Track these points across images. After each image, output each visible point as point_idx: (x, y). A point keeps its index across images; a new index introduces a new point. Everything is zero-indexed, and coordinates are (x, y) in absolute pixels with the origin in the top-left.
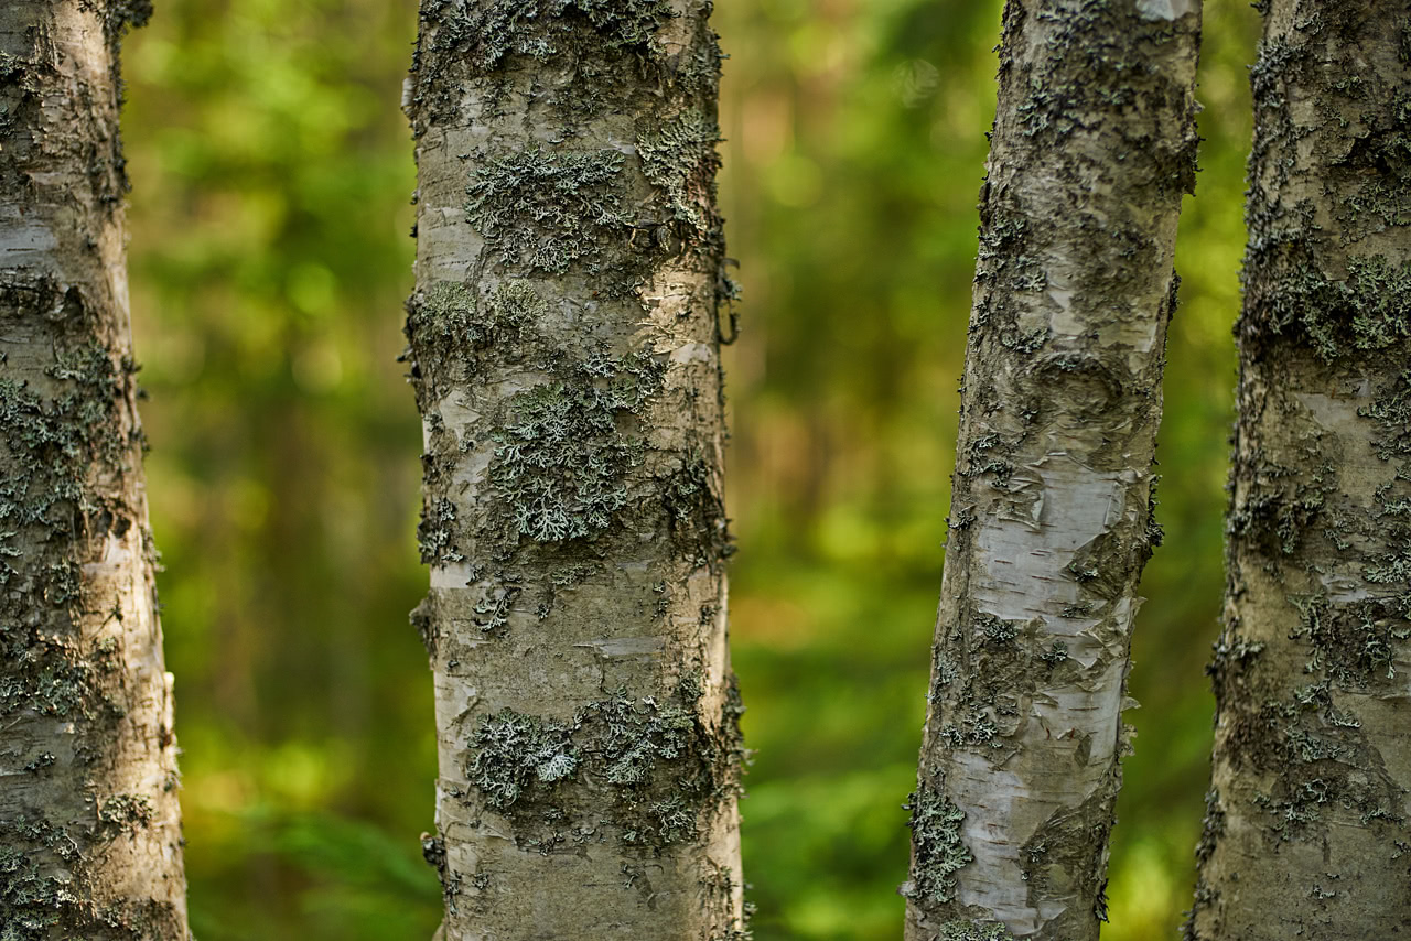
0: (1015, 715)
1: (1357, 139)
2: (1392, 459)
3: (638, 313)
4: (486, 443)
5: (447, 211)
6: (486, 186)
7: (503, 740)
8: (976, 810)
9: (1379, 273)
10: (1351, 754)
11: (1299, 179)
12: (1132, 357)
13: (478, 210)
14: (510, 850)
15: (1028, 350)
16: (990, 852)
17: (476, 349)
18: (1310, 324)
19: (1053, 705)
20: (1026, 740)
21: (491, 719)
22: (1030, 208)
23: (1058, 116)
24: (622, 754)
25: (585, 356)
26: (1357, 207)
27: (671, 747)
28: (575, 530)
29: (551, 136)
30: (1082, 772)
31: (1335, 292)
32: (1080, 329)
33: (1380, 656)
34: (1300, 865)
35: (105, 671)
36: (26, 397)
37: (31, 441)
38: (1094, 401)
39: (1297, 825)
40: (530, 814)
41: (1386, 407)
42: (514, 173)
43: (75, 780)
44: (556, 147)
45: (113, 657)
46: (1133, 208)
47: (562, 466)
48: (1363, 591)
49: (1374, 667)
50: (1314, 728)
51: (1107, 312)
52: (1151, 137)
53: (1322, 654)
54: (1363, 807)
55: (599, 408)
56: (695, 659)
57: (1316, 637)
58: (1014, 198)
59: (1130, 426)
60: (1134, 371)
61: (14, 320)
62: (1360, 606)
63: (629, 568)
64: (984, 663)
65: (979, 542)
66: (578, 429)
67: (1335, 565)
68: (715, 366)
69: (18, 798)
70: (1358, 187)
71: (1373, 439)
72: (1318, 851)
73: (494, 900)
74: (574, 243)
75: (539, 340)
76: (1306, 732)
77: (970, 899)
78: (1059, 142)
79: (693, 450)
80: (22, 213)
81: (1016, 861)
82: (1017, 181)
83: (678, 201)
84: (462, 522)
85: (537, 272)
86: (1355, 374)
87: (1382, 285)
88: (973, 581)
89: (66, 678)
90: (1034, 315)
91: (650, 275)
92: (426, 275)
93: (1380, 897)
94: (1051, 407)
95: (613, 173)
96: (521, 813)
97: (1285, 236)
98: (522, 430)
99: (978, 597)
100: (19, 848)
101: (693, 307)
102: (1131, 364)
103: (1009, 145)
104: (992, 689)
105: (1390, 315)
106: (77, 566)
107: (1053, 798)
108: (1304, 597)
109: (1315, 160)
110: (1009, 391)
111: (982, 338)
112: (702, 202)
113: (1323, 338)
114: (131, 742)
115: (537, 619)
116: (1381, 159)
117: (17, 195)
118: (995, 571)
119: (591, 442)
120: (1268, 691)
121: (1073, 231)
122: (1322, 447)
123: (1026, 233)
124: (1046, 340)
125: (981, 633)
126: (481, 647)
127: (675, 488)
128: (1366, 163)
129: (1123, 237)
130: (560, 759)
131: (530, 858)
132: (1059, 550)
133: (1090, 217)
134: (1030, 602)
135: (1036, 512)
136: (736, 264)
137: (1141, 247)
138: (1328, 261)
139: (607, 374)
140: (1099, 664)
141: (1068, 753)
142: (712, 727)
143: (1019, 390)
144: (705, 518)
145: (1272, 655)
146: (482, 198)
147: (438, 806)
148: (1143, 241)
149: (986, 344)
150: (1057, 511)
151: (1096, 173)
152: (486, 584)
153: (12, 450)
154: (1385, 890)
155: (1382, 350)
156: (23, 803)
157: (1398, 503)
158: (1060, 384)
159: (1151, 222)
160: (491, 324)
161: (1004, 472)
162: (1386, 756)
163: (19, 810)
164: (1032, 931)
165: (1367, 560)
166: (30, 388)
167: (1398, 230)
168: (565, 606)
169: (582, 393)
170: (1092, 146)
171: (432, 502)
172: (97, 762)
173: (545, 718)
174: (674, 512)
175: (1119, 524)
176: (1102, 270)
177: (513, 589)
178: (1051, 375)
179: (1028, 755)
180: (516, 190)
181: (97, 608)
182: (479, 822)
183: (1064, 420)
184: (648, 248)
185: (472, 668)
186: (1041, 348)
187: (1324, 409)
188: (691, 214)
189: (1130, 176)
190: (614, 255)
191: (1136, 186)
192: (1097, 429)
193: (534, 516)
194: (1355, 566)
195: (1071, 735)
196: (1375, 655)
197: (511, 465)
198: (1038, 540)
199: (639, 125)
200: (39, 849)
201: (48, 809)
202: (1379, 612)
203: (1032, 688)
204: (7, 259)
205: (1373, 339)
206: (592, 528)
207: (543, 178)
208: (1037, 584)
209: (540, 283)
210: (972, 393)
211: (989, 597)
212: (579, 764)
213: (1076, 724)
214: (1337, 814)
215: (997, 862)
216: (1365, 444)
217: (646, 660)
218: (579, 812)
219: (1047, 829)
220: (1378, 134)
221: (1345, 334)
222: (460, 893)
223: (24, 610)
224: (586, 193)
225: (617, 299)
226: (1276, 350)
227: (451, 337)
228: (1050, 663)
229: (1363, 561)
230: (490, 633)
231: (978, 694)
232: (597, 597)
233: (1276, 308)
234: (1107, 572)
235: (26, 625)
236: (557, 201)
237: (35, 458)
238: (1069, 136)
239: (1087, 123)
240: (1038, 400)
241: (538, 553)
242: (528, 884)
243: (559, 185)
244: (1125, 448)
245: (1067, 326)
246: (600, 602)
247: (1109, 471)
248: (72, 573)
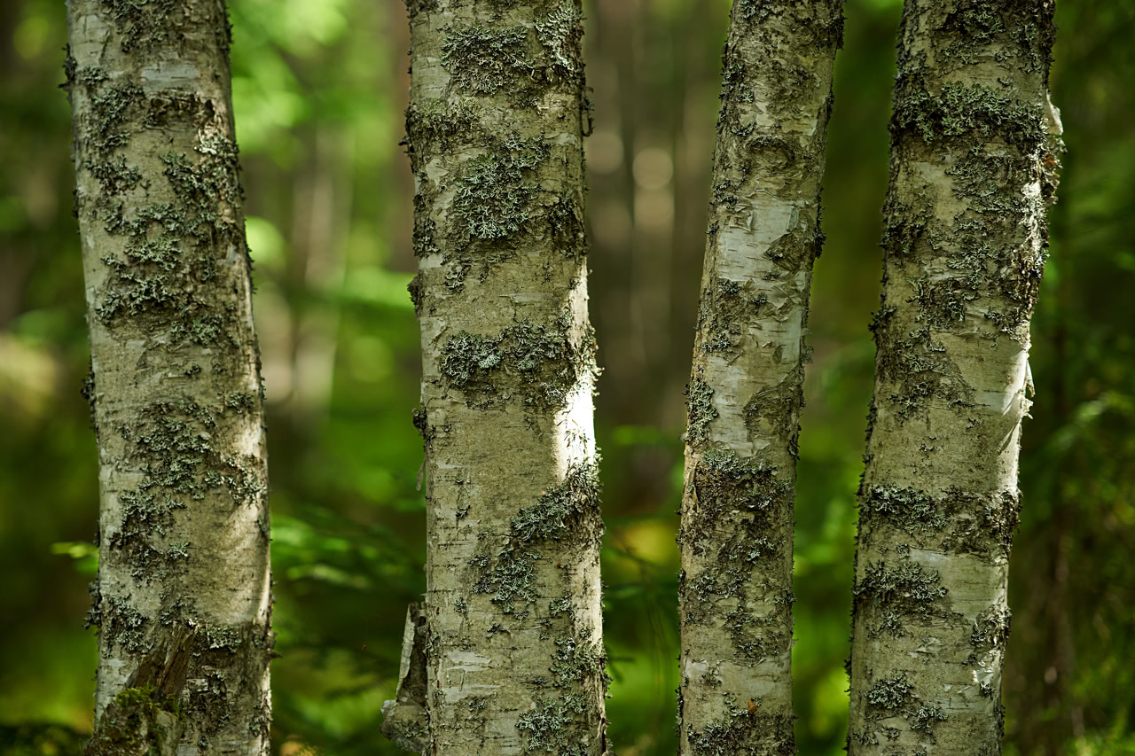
0: (739, 334)
1: (949, 14)
2: (965, 198)
3: (535, 116)
4: (452, 187)
5: (430, 59)
6: (452, 46)
7: (460, 348)
8: (721, 388)
9: (959, 92)
10: (941, 366)
11: (920, 38)
12: (801, 138)
13: (447, 59)
14: (463, 409)
15: (744, 134)
16: (727, 411)
17: (447, 136)
18: (920, 122)
19: (760, 328)
20: (745, 348)
21: (454, 337)
22: (746, 58)
23: (761, 8)
24: (525, 354)
25: (506, 139)
26: (948, 54)
27: (552, 352)
28: (500, 233)
29: (487, 18)
30: (777, 367)
31: (934, 103)
32: (771, 123)
33: (957, 310)
34: (914, 432)
35: (229, 321)
36: (184, 163)
37: (188, 188)
38: (779, 162)
39: (912, 409)
40: (475, 388)
41: (961, 168)
42: (467, 39)
43: (212, 382)
44: (490, 24)
45: (233, 314)
46: (800, 57)
47: (494, 199)
48: (948, 273)
49: (953, 316)
50: (921, 353)
51: (786, 114)
52: (811, 18)
53: (925, 310)
54: (949, 398)
55: (514, 167)
56: (566, 308)
57: (922, 300)
58: (739, 53)
59: (801, 176)
60: (803, 146)
61: (176, 118)
62: (946, 282)
63: (530, 255)
64: (723, 305)
65: (720, 240)
66: (502, 179)
67: (932, 259)
68: (579, 148)
69: (180, 391)
70: (949, 42)
71: (954, 187)
72: (924, 424)
73: (454, 438)
74: (501, 78)
75: (481, 130)
76: (917, 356)
77: (716, 438)
78: (761, 22)
79: (565, 193)
80: (180, 56)
81: (741, 416)
82: (740, 43)
83: (558, 55)
84: (438, 231)
85: (480, 93)
86: (944, 150)
87: (960, 98)
88: (718, 261)
89: (208, 324)
90: (747, 116)
91: (542, 96)
92: (417, 95)
93: (960, 451)
94: (756, 165)
95: (521, 39)
96: (470, 388)
97: (911, 71)
98: (472, 179)
99: (720, 270)
100: (180, 419)
101: (566, 114)
102: (801, 142)
103: (737, 23)
104: (727, 320)
105: (964, 116)
106: (213, 260)
107: (760, 381)
108: (916, 279)
109: (927, 27)
110: (735, 157)
111: (722, 129)
112: (572, 55)
113: (926, 129)
114: (242, 363)
115: (479, 281)
116: (962, 26)
117: (176, 46)
118: (728, 256)
119: (509, 185)
120: (898, 334)
121: (768, 70)
122: (927, 193)
123: (744, 71)
124: (753, 129)
125: (721, 290)
126: (448, 299)
127: (555, 212)
128: (954, 28)
129: (795, 73)
130: (492, 357)
131: (475, 413)
132: (761, 243)
133: (777, 62)
134: (746, 272)
135: (749, 222)
136: (592, 90)
137: (805, 78)
138: (932, 85)
139: (518, 149)
140: (785, 306)
141: (769, 355)
142: (575, 346)
143: (740, 156)
144: (572, 231)
145: (899, 313)
146: (450, 52)
147: (422, 392)
148: (807, 75)
149: (724, 133)
150: (760, 222)
151: (780, 38)
152: (451, 264)
153: (177, 193)
154: (964, 447)
155: (959, 136)
156: (183, 394)
157: (968, 223)
158: (761, 152)
159: (812, 64)
160: (455, 122)
161: (732, 201)
162: (962, 368)
163: (181, 397)
164: (750, 455)
165: (949, 256)
166: (186, 158)
167: (971, 67)
168: (494, 275)
169: (505, 159)
170: (778, 24)
171: (421, 222)
172: (224, 372)
173: (484, 336)
174: (554, 225)
175: (795, 229)
176: (783, 90)
177: (466, 265)
178: (757, 148)
179: (747, 356)
180: (469, 48)
181: (224, 285)
182: (446, 396)
183: (763, 172)
184: (541, 80)
185: (444, 310)
186: (751, 133)
187: (928, 170)
188: (565, 62)
189: (799, 40)
190: (522, 84)
191: (802, 45)
192: (782, 177)
193: (478, 226)
194: (943, 259)
195: (770, 345)
196: (954, 310)
197: (466, 198)
198: (751, 237)
199: (536, 12)
200: (192, 419)
201: (197, 397)
202: (956, 285)
203: (748, 319)
204: (172, 83)
205: (954, 130)
206: (509, 231)
207: (484, 42)
208: (750, 262)
209: (481, 99)
210: (718, 158)
211: (725, 270)
212: (502, 360)
213: (773, 339)
214: (934, 402)
215: (731, 416)
216: (950, 189)
217: (539, 305)
218: (502, 387)
219: (756, 397)
220: (960, 11)
221: (938, 128)
222: (434, 437)
223: (185, 284)
224: (507, 50)
225: (523, 108)
226: (905, 137)
227: (433, 129)
228: (758, 304)
229: (947, 256)
230: (454, 290)
231: (720, 323)
232: (512, 270)
233: (904, 114)
234: (789, 255)
235: (185, 292)
236: (491, 55)
237: (190, 198)
238: (766, 18)
239: (775, 12)
240: (749, 161)
241: (480, 246)
242: (473, 427)
243: (492, 45)
244: (797, 189)
245: (765, 121)
246: (514, 272)
247: (789, 200)
248: (211, 264)
